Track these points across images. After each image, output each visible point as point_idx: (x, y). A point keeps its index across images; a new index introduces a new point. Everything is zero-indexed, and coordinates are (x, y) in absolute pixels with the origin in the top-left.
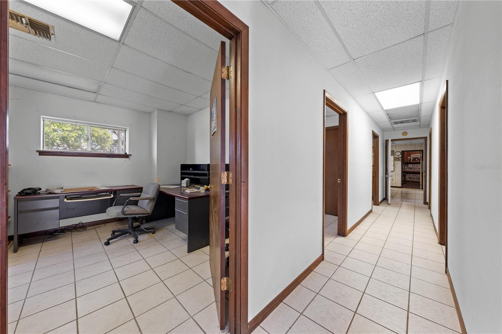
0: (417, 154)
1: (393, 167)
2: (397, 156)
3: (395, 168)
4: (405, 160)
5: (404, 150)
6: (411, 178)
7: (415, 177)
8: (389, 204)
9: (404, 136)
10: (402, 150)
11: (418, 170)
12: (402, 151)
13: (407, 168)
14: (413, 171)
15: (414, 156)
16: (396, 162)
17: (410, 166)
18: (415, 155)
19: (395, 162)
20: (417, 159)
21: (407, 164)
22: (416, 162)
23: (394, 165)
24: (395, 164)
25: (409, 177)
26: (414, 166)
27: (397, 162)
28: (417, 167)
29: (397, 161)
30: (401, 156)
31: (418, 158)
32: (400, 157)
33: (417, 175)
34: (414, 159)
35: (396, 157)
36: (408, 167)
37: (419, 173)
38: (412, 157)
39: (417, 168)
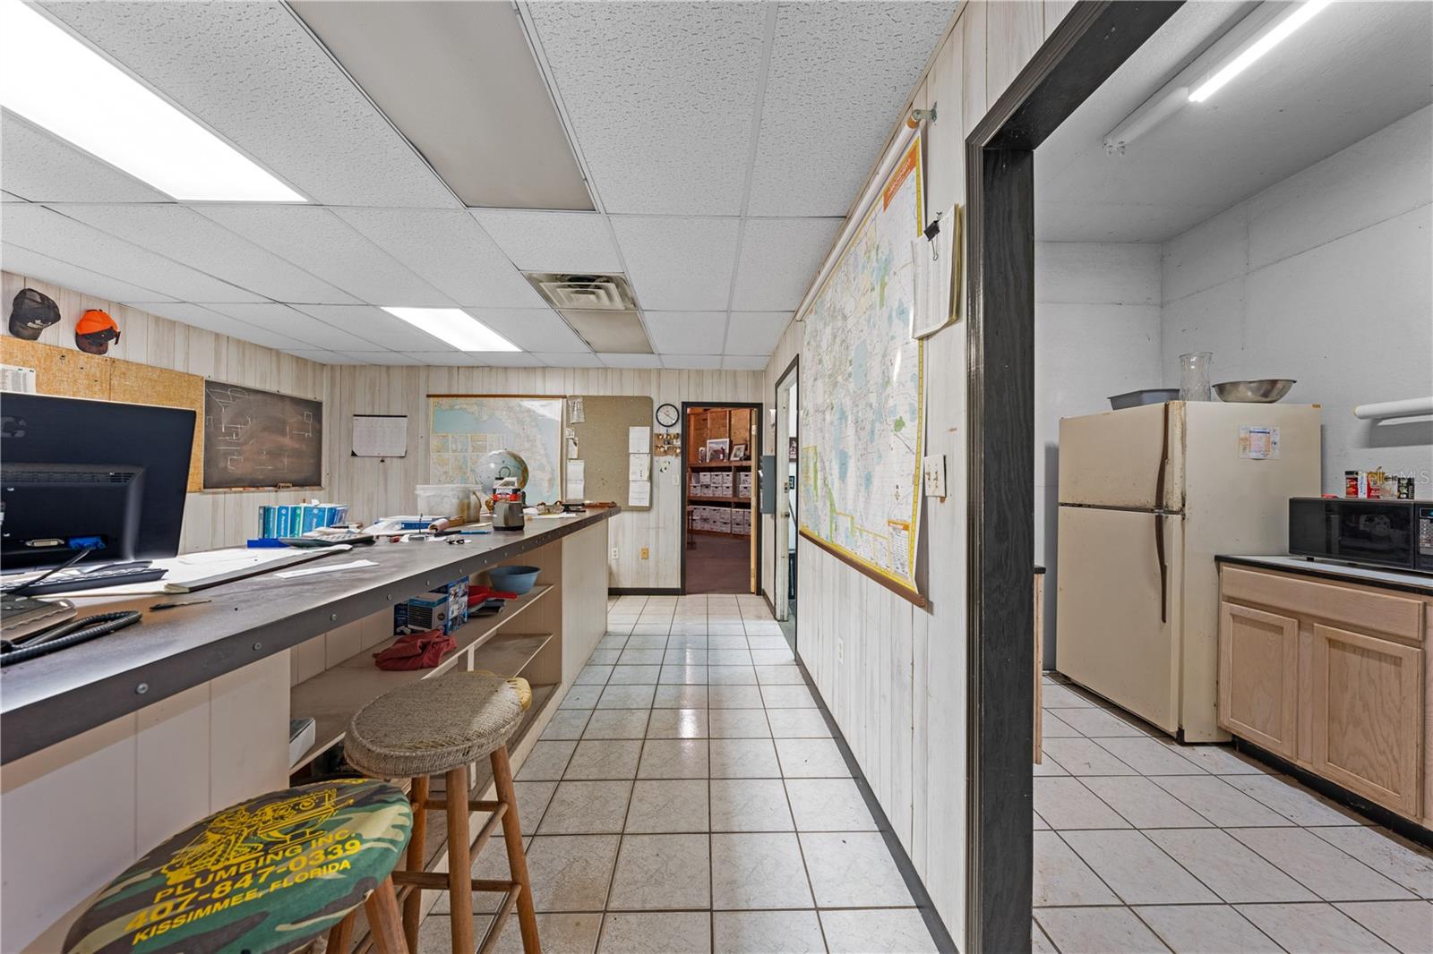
1: (649, 484)
2: (663, 430)
3: (655, 489)
4: (692, 460)
13: (695, 487)
14: (711, 495)
16: (661, 461)
17: (705, 477)
19: (656, 458)
21: (697, 470)
23: (651, 477)
24: (656, 472)
25: (701, 519)
27: (663, 459)
29: (665, 453)
30: (678, 429)
32: (677, 436)
35: (658, 435)
37: (747, 506)
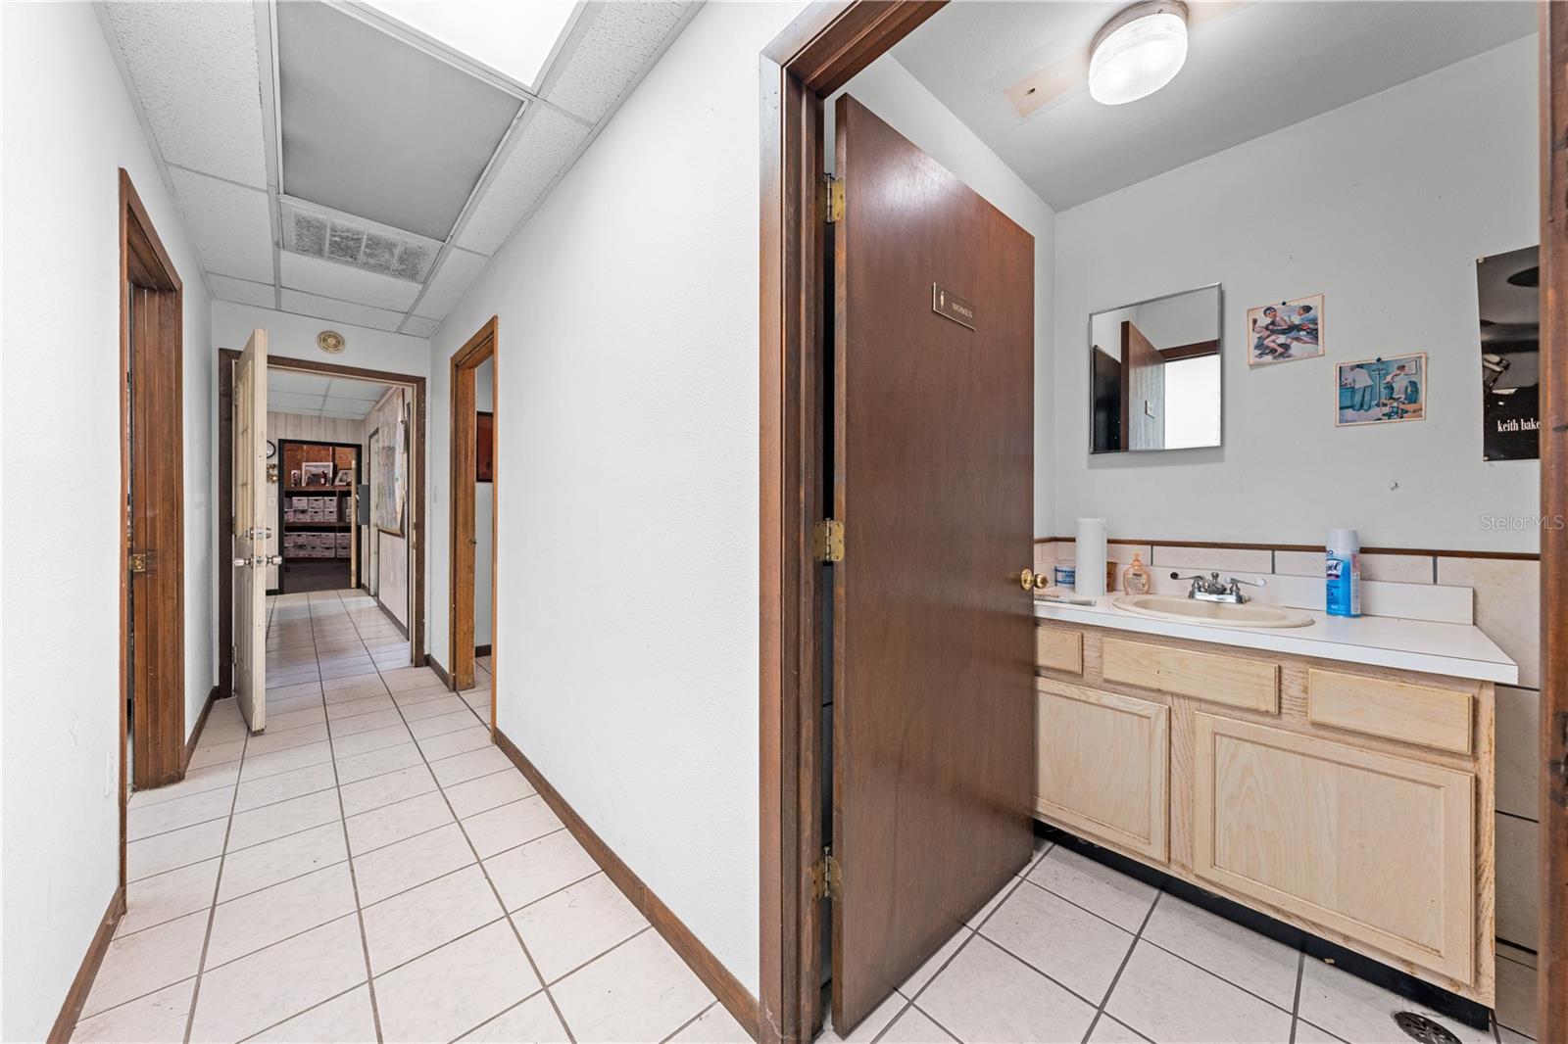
0: (322, 461)
5: (290, 437)
6: (301, 547)
7: (318, 542)
8: (260, 733)
9: (326, 348)
10: (283, 438)
11: (327, 517)
12: (280, 440)
15: (311, 468)
18: (316, 466)
20: (323, 481)
22: (323, 489)
26: (315, 504)
28: (325, 508)
31: (325, 475)
33: (324, 534)
34: (314, 478)
36: (291, 508)
38: (306, 471)
39: (323, 511)
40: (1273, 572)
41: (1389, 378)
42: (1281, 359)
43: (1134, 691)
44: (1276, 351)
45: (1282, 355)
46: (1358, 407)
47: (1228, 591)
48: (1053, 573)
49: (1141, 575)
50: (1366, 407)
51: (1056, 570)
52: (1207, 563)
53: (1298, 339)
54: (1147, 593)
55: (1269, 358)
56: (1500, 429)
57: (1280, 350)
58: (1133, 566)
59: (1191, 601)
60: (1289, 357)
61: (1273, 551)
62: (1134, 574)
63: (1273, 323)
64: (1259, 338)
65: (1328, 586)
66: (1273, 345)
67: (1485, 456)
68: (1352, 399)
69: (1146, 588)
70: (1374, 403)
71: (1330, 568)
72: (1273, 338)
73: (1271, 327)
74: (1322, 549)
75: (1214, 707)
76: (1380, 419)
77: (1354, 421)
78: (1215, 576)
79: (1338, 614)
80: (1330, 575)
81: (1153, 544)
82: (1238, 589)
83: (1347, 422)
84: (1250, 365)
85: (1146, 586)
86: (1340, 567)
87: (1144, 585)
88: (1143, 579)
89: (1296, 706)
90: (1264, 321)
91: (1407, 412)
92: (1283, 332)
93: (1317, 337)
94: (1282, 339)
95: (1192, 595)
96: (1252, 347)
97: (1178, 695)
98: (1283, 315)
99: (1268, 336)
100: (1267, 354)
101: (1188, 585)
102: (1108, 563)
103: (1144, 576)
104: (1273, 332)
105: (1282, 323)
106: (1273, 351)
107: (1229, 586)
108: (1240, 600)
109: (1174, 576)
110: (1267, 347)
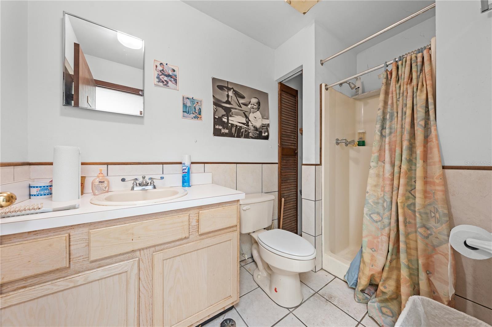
40: (163, 173)
41: (195, 105)
42: (165, 86)
43: (114, 259)
44: (164, 82)
45: (166, 85)
46: (187, 112)
47: (149, 184)
48: (28, 189)
49: (104, 182)
50: (189, 113)
51: (30, 187)
52: (138, 172)
53: (171, 81)
54: (108, 192)
55: (161, 84)
56: (216, 127)
57: (165, 83)
58: (98, 177)
59: (132, 192)
60: (168, 86)
61: (163, 164)
62: (100, 182)
63: (163, 70)
64: (158, 74)
65: (183, 176)
66: (163, 79)
67: (213, 134)
68: (186, 109)
69: (107, 189)
70: (191, 112)
71: (184, 170)
72: (163, 76)
73: (162, 72)
74: (181, 163)
75: (161, 246)
76: (193, 118)
77: (186, 117)
78: (144, 178)
79: (186, 187)
80: (184, 172)
81: (108, 164)
82: (154, 182)
83: (185, 117)
84: (155, 84)
85: (107, 188)
86: (187, 169)
87: (105, 188)
88: (105, 184)
89: (194, 229)
90: (160, 68)
91: (199, 118)
92: (166, 76)
93: (177, 83)
94: (166, 78)
95: (133, 189)
96: (155, 78)
97: (143, 249)
98: (166, 69)
99: (161, 75)
100: (161, 82)
101: (130, 184)
102: (81, 177)
103: (106, 182)
104: (163, 74)
105: (166, 72)
106: (163, 82)
107: (149, 181)
108: (155, 187)
109: (123, 180)
110: (161, 80)
